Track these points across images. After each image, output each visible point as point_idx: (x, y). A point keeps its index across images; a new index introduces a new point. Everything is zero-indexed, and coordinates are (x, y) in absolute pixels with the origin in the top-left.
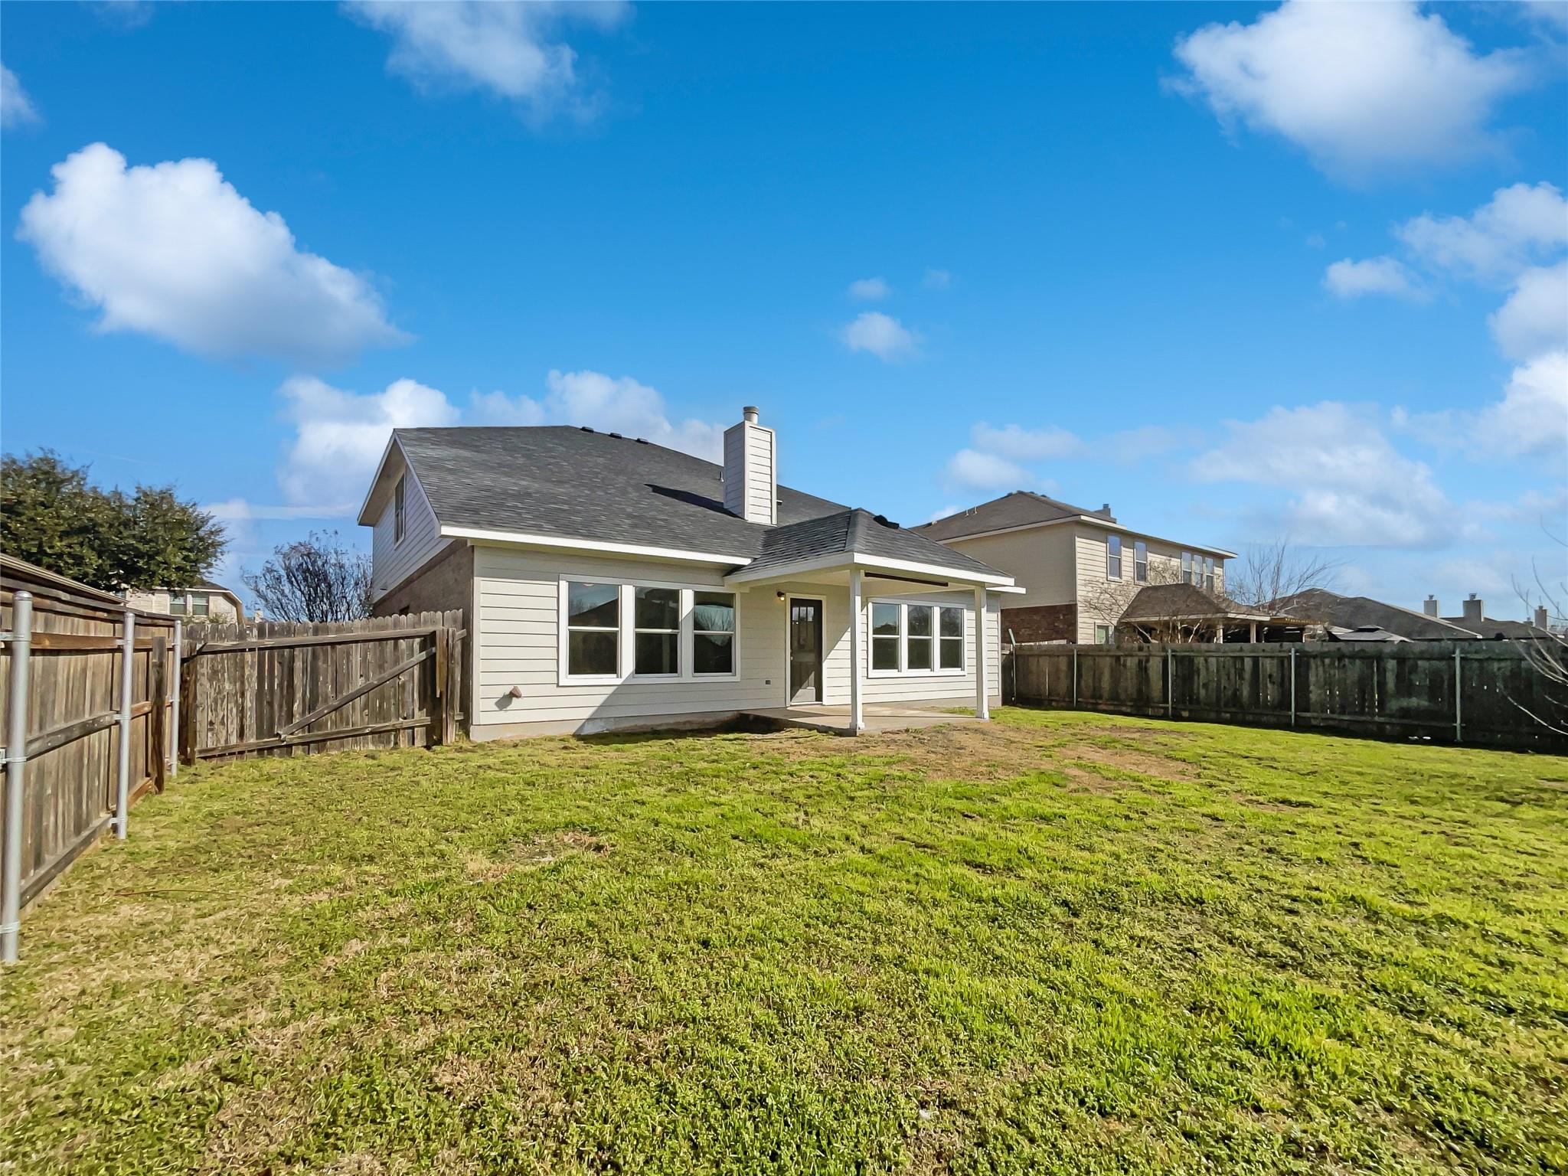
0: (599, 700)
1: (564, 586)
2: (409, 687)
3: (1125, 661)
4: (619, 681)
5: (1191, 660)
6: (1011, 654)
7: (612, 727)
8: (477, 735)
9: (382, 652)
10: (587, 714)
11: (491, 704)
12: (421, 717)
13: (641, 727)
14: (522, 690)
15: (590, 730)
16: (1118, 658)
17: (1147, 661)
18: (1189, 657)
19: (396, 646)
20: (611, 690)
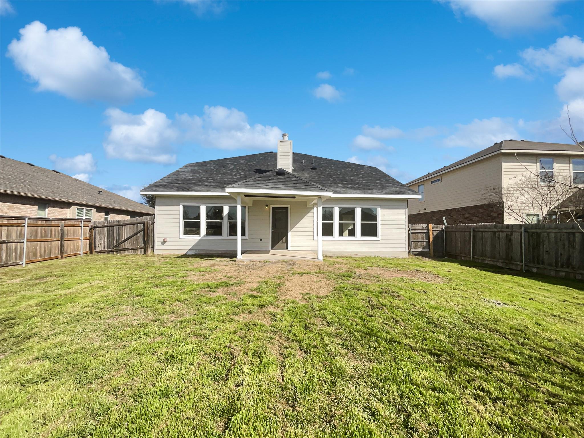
0: (194, 244)
1: (182, 207)
2: (140, 238)
3: (499, 235)
4: (200, 238)
5: (538, 235)
6: (442, 230)
7: (198, 253)
8: (156, 252)
9: (134, 227)
10: (189, 248)
11: (160, 243)
12: (143, 245)
13: (208, 254)
14: (168, 240)
15: (190, 253)
16: (495, 232)
17: (512, 235)
18: (537, 232)
19: (137, 226)
20: (198, 240)
